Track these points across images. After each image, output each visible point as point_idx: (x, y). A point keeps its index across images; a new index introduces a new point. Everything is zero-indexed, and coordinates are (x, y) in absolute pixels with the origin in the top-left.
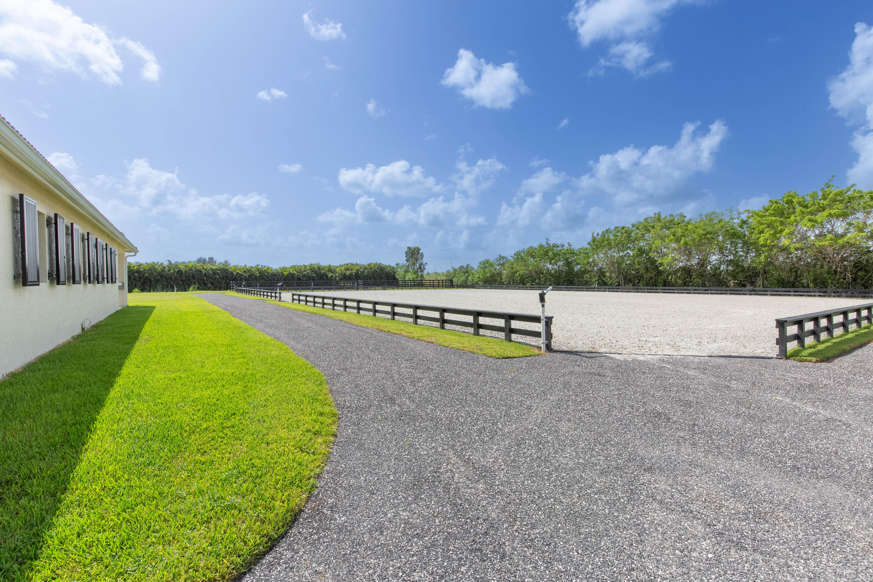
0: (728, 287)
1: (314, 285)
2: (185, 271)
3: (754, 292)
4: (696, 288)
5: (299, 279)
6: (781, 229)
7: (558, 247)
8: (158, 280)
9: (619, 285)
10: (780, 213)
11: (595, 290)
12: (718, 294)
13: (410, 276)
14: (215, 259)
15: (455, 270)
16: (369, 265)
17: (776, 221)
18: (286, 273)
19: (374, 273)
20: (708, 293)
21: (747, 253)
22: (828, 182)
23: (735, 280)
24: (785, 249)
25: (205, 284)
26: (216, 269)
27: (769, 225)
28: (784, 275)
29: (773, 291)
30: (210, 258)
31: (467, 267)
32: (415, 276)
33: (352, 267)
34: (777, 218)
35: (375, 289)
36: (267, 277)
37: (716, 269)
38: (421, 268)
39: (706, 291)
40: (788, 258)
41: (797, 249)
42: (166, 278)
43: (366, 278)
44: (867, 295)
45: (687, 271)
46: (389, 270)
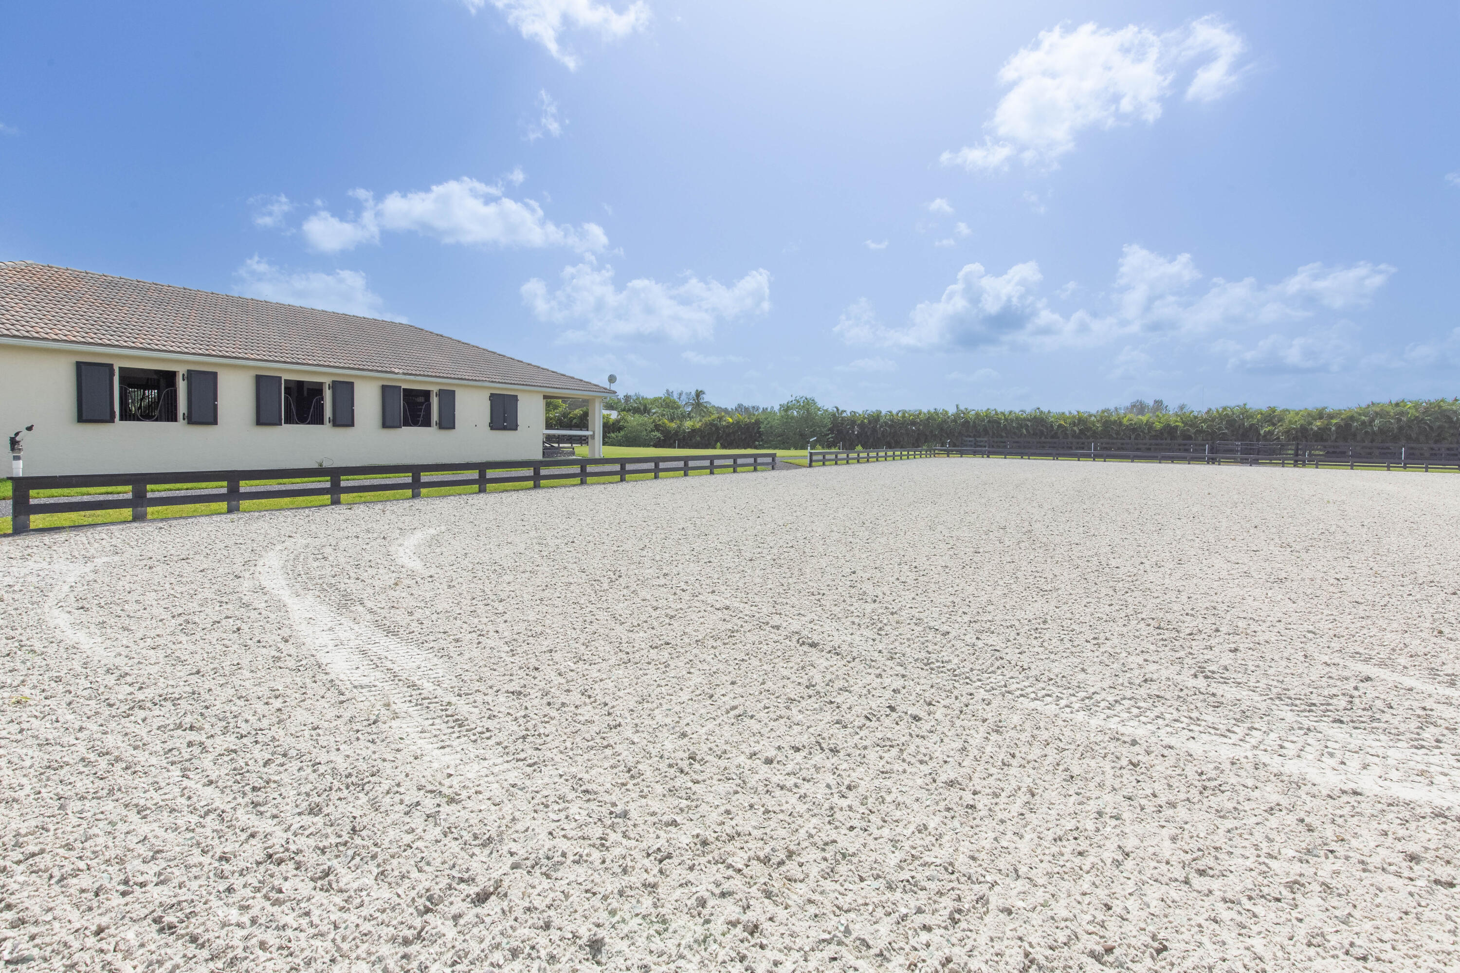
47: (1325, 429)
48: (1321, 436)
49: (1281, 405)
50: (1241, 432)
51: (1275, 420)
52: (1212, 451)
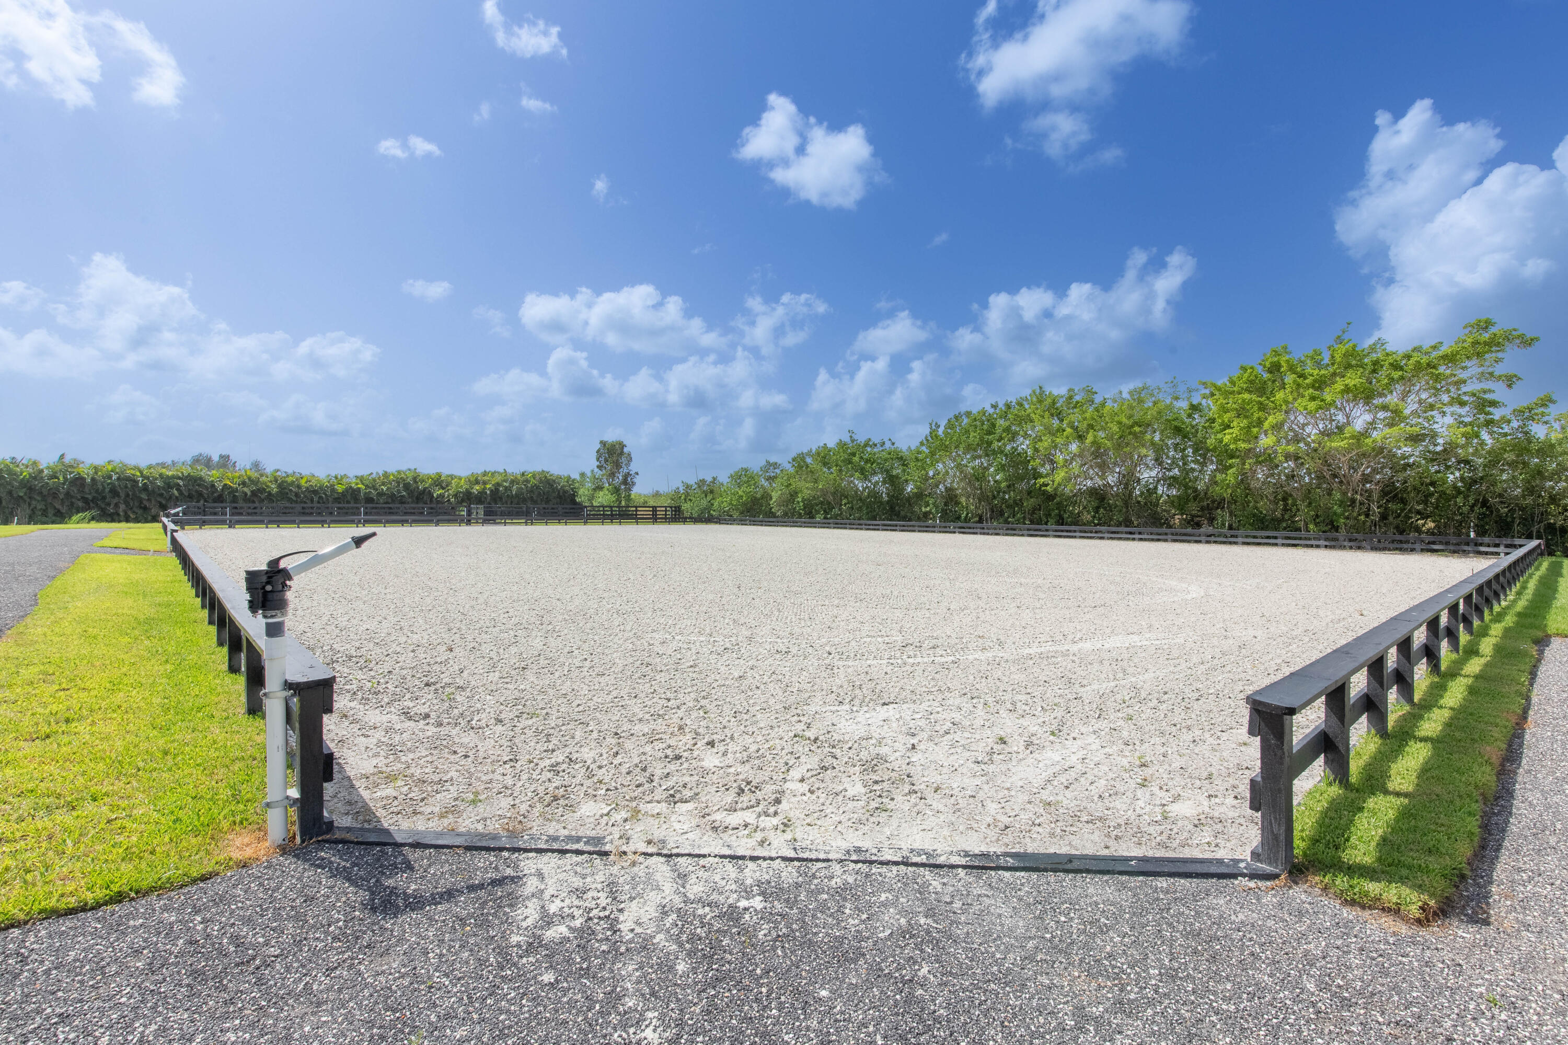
0: (1170, 527)
1: (366, 514)
2: (93, 479)
3: (1211, 539)
4: (1114, 529)
5: (369, 500)
6: (1259, 419)
7: (876, 445)
8: (21, 497)
9: (980, 521)
10: (1258, 387)
11: (936, 529)
12: (1153, 540)
13: (604, 498)
14: (233, 458)
15: (688, 487)
16: (523, 474)
17: (1251, 401)
18: (340, 488)
19: (532, 491)
20: (1134, 539)
21: (1203, 464)
22: (1340, 333)
23: (1182, 514)
24: (1267, 459)
25: (145, 509)
26: (173, 477)
27: (1241, 412)
28: (1264, 506)
29: (1247, 537)
30: (221, 457)
31: (713, 482)
32: (613, 498)
33: (486, 478)
34: (1254, 397)
35: (505, 524)
36: (297, 495)
37: (1151, 492)
38: (628, 482)
39: (1131, 536)
40: (1272, 475)
41: (1288, 457)
42: (41, 493)
43: (516, 501)
44: (1405, 546)
45: (1099, 496)
46: (564, 486)
47: (483, 493)
48: (480, 499)
49: (446, 471)
50: (416, 494)
51: (444, 485)
52: (487, 513)
